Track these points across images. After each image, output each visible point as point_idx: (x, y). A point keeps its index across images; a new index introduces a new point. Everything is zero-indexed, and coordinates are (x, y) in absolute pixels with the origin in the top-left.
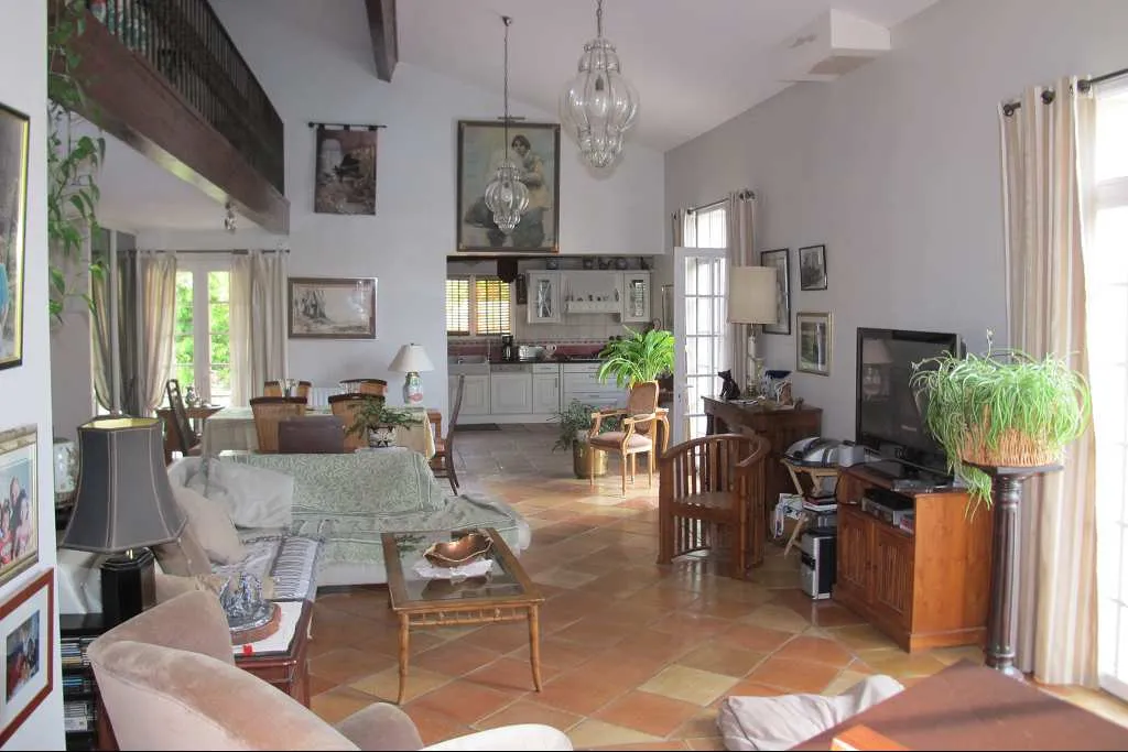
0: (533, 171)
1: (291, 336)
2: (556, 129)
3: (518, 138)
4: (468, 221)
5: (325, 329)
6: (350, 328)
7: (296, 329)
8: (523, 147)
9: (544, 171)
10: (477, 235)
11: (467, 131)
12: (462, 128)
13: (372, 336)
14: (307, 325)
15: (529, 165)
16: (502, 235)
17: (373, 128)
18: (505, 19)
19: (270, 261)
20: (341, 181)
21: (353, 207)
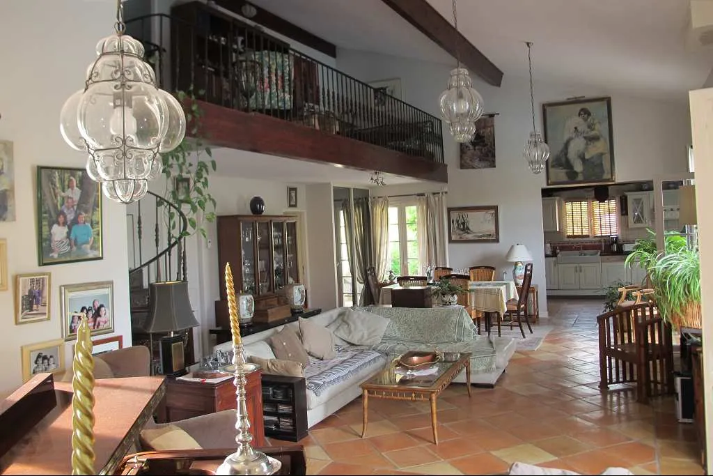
0: (593, 130)
1: (450, 241)
2: (608, 101)
3: (582, 110)
4: (553, 166)
5: (470, 237)
6: (484, 236)
7: (454, 238)
8: (586, 116)
9: (601, 129)
10: (560, 174)
11: (548, 109)
12: (545, 108)
13: (497, 241)
14: (459, 234)
15: (591, 127)
16: (576, 173)
17: (492, 116)
18: (528, 44)
19: (437, 199)
20: (475, 150)
21: (483, 164)
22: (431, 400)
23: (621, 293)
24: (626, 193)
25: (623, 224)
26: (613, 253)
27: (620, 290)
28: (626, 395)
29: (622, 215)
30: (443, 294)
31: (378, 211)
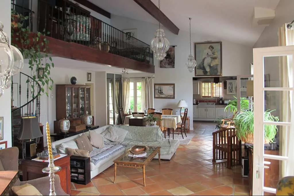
0: (214, 55)
1: (155, 97)
2: (221, 43)
3: (210, 46)
4: (198, 69)
5: (163, 96)
6: (169, 96)
7: (156, 96)
8: (212, 49)
9: (218, 54)
10: (200, 72)
11: (197, 45)
12: (195, 44)
13: (174, 98)
14: (159, 95)
15: (213, 53)
16: (207, 72)
17: (174, 47)
18: (190, 19)
19: (150, 80)
20: (166, 60)
21: (169, 66)
22: (143, 168)
23: (223, 122)
24: (226, 80)
25: (225, 93)
26: (220, 104)
27: (222, 120)
28: (223, 165)
29: (224, 89)
30: (151, 121)
31: (125, 83)
